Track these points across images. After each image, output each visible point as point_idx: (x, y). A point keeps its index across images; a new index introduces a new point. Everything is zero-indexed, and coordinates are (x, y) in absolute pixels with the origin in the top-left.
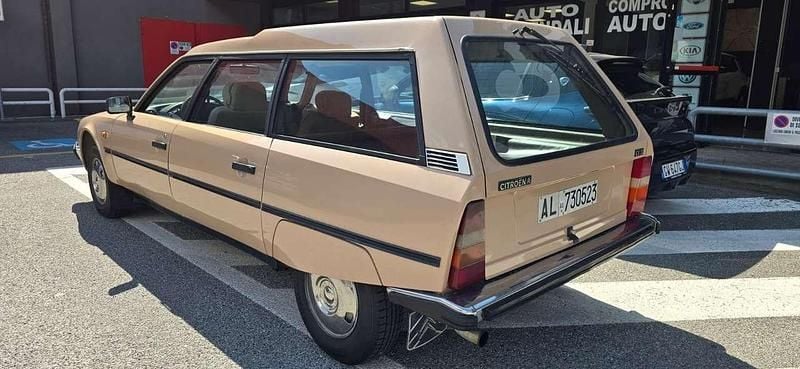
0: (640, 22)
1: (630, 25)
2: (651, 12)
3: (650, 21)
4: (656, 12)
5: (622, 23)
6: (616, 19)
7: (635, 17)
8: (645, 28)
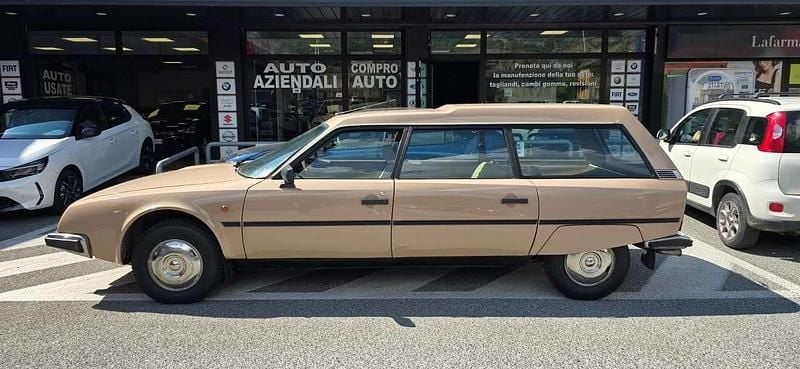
0: (377, 81)
1: (369, 83)
2: (384, 75)
3: (384, 81)
4: (387, 75)
5: (363, 81)
6: (358, 78)
7: (373, 77)
8: (381, 86)
